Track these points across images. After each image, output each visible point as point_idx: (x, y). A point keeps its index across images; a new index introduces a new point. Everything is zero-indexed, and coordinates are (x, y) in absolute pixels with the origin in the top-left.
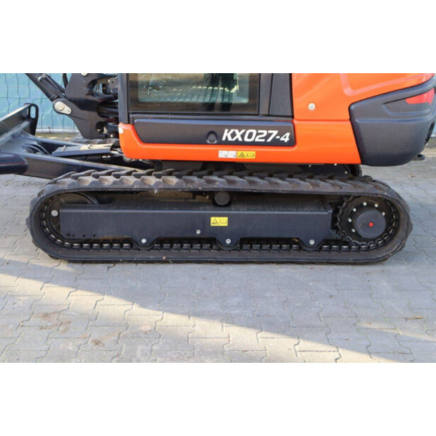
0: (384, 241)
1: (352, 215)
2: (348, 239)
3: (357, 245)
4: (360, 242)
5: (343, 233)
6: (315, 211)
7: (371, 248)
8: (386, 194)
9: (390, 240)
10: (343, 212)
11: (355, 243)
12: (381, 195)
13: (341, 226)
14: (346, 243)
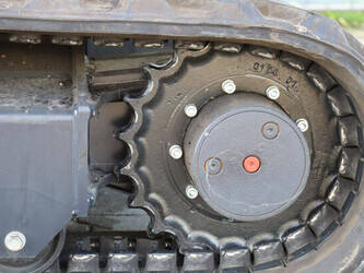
0: (312, 231)
1: (183, 131)
2: (175, 226)
3: (208, 247)
4: (219, 236)
5: (155, 204)
6: (22, 110)
7: (260, 261)
8: (301, 29)
9: (331, 228)
10: (146, 121)
11: (201, 240)
12: (282, 33)
13: (141, 175)
14: (167, 242)
